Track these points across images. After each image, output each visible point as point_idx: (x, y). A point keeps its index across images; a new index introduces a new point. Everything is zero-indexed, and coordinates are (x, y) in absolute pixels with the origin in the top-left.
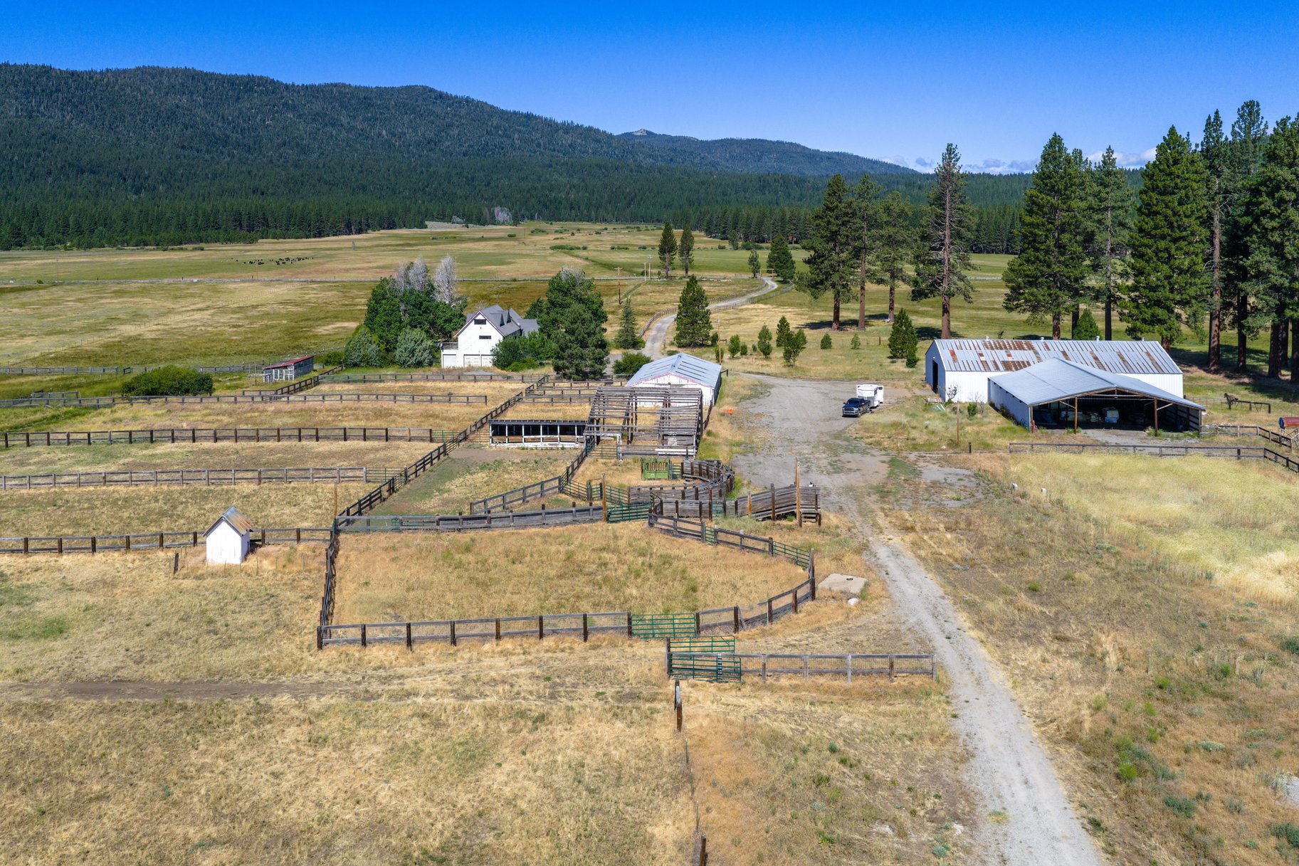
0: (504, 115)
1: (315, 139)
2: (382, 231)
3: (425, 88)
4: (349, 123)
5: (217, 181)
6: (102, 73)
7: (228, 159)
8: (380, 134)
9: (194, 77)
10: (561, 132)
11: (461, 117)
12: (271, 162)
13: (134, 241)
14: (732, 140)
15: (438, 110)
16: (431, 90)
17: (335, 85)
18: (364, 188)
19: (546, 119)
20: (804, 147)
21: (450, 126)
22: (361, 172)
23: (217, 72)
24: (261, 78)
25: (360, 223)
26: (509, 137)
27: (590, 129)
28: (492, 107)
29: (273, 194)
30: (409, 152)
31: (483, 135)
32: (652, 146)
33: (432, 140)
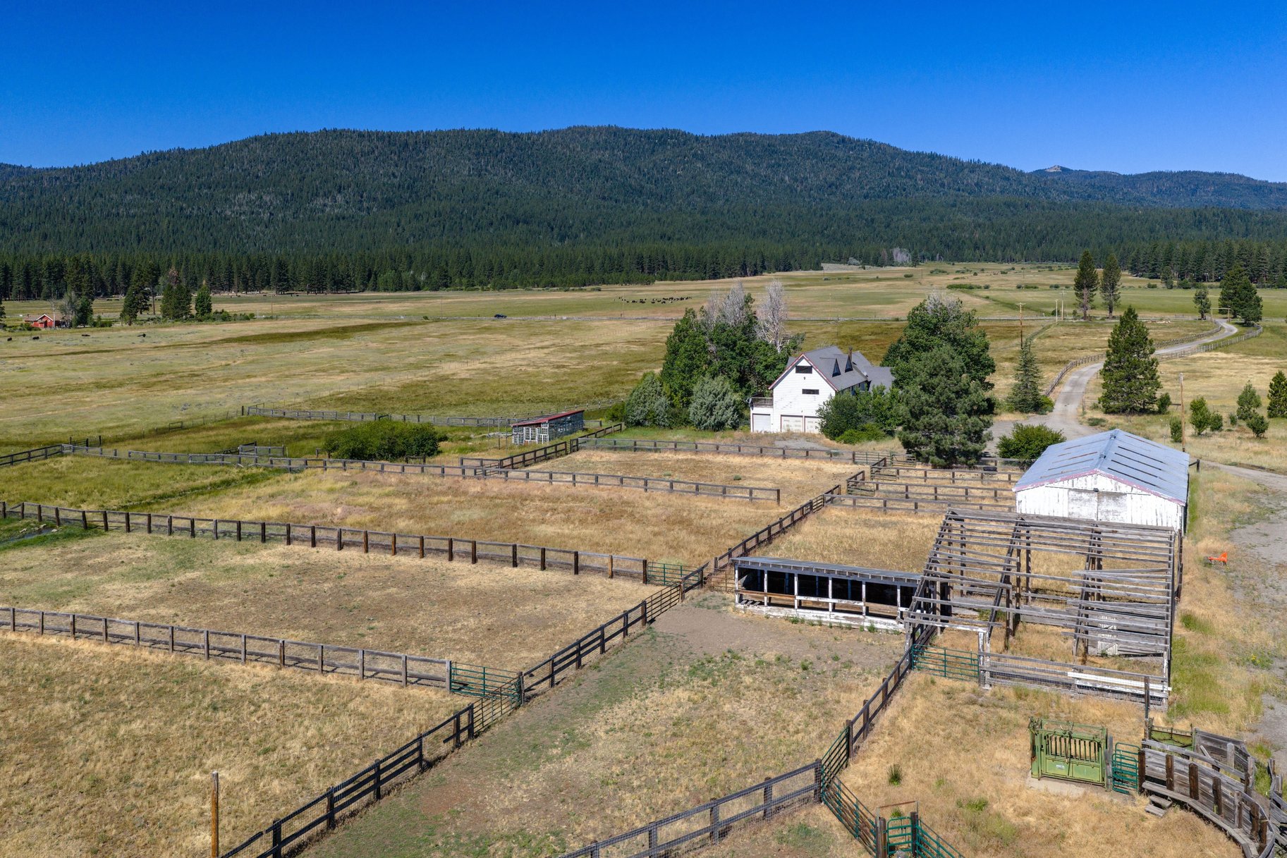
0: (907, 156)
1: (721, 187)
2: (778, 273)
3: (827, 133)
4: (753, 170)
5: (630, 228)
6: (539, 133)
7: (642, 208)
8: (782, 180)
9: (615, 132)
10: (966, 171)
11: (862, 160)
12: (680, 209)
13: (543, 282)
14: (1160, 173)
15: (840, 154)
16: (834, 135)
17: (742, 135)
18: (764, 232)
19: (951, 159)
21: (851, 168)
22: (763, 217)
23: (636, 128)
24: (674, 131)
25: (755, 265)
26: (911, 178)
27: (998, 166)
28: (895, 149)
29: (679, 239)
30: (810, 196)
31: (885, 177)
32: (1067, 183)
33: (833, 184)
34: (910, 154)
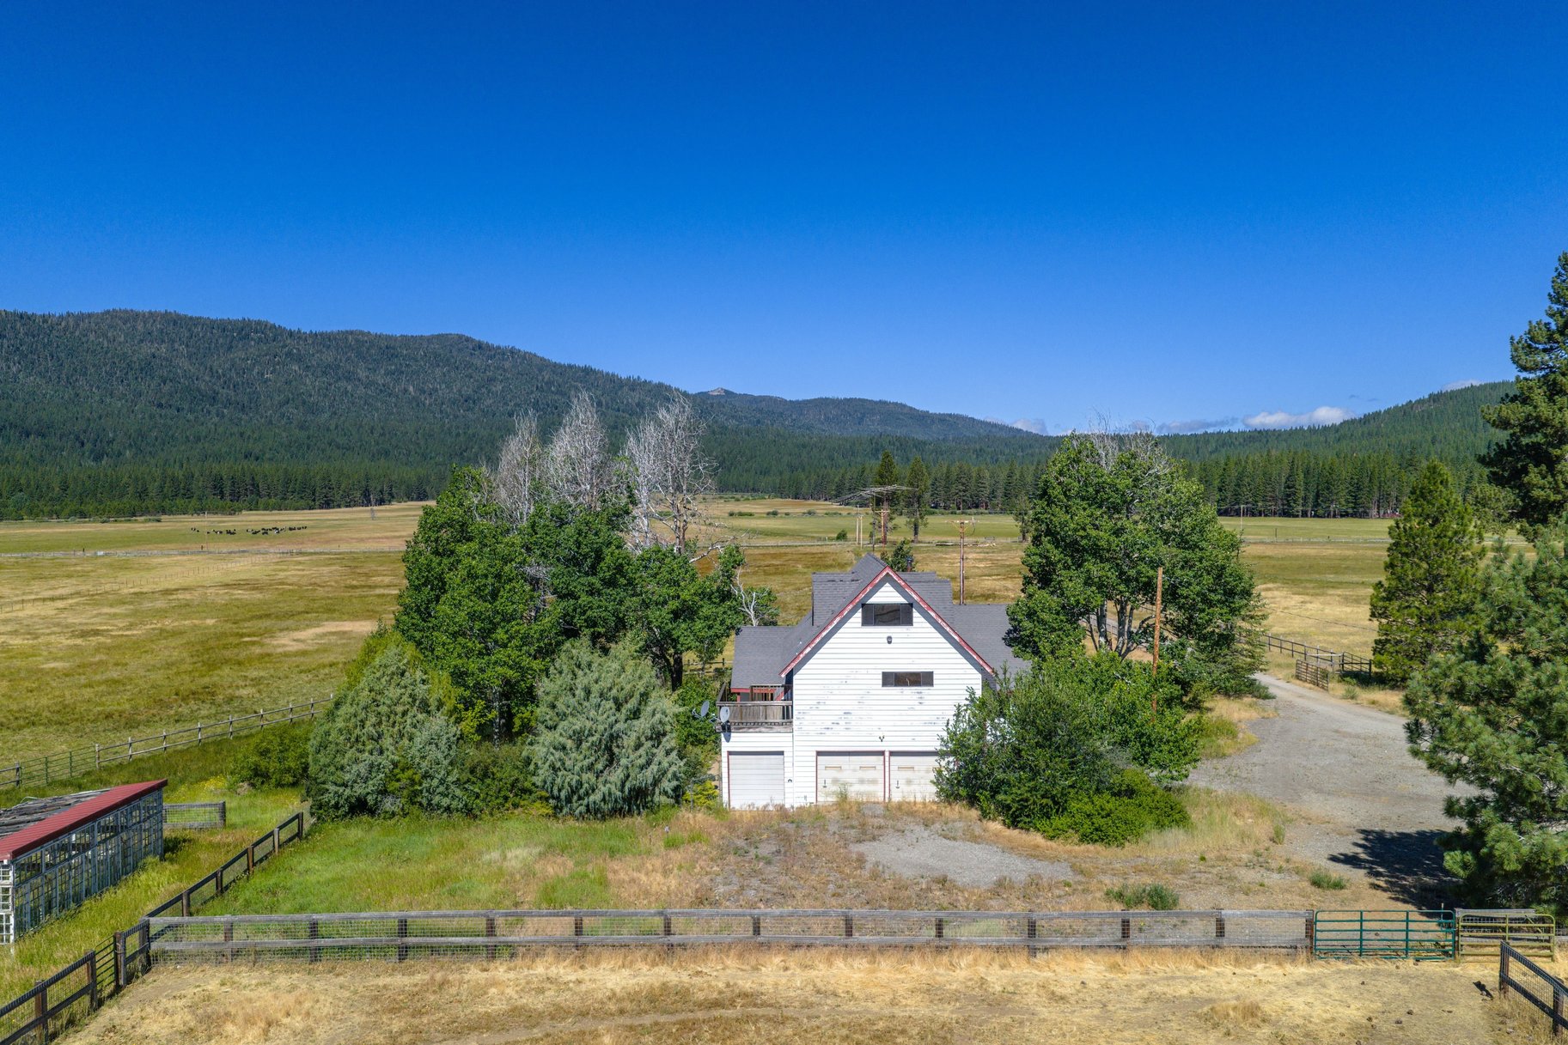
0: (556, 368)
1: (325, 396)
2: (410, 503)
3: (460, 337)
4: (367, 377)
5: (200, 445)
6: (61, 317)
7: (216, 419)
8: (406, 390)
9: (175, 320)
10: (626, 389)
11: (505, 370)
12: (270, 422)
14: (827, 399)
15: (477, 362)
16: (468, 339)
17: (352, 333)
18: (387, 453)
19: (607, 374)
20: (911, 408)
21: (491, 380)
22: (382, 435)
23: (205, 316)
24: (259, 323)
25: (381, 492)
26: (563, 394)
27: (660, 385)
28: (542, 359)
29: (271, 459)
30: (441, 412)
31: (532, 392)
32: (734, 406)
33: (469, 398)
34: (560, 366)
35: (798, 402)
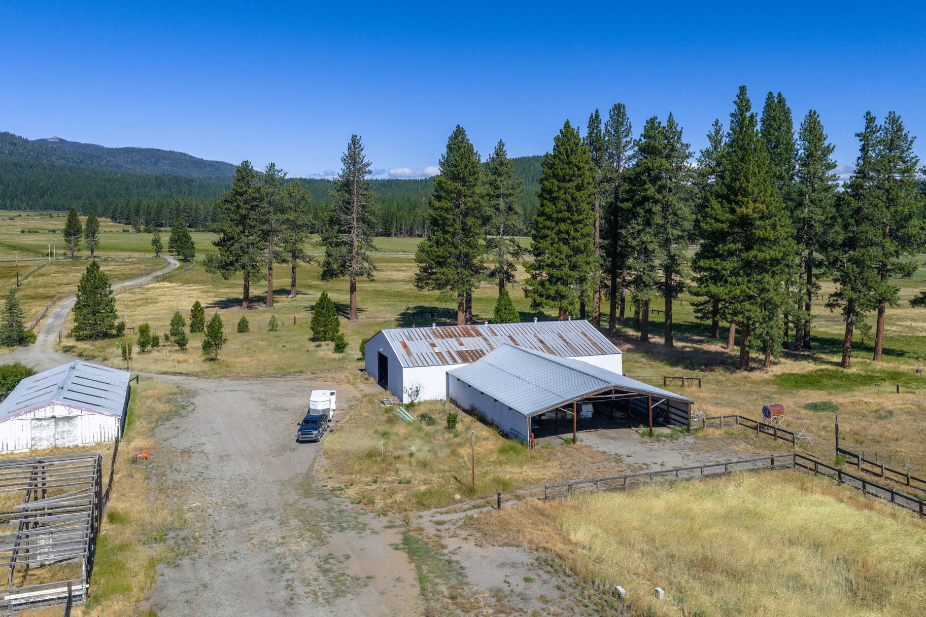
14: (133, 148)
20: (191, 157)
32: (64, 151)
35: (112, 149)
